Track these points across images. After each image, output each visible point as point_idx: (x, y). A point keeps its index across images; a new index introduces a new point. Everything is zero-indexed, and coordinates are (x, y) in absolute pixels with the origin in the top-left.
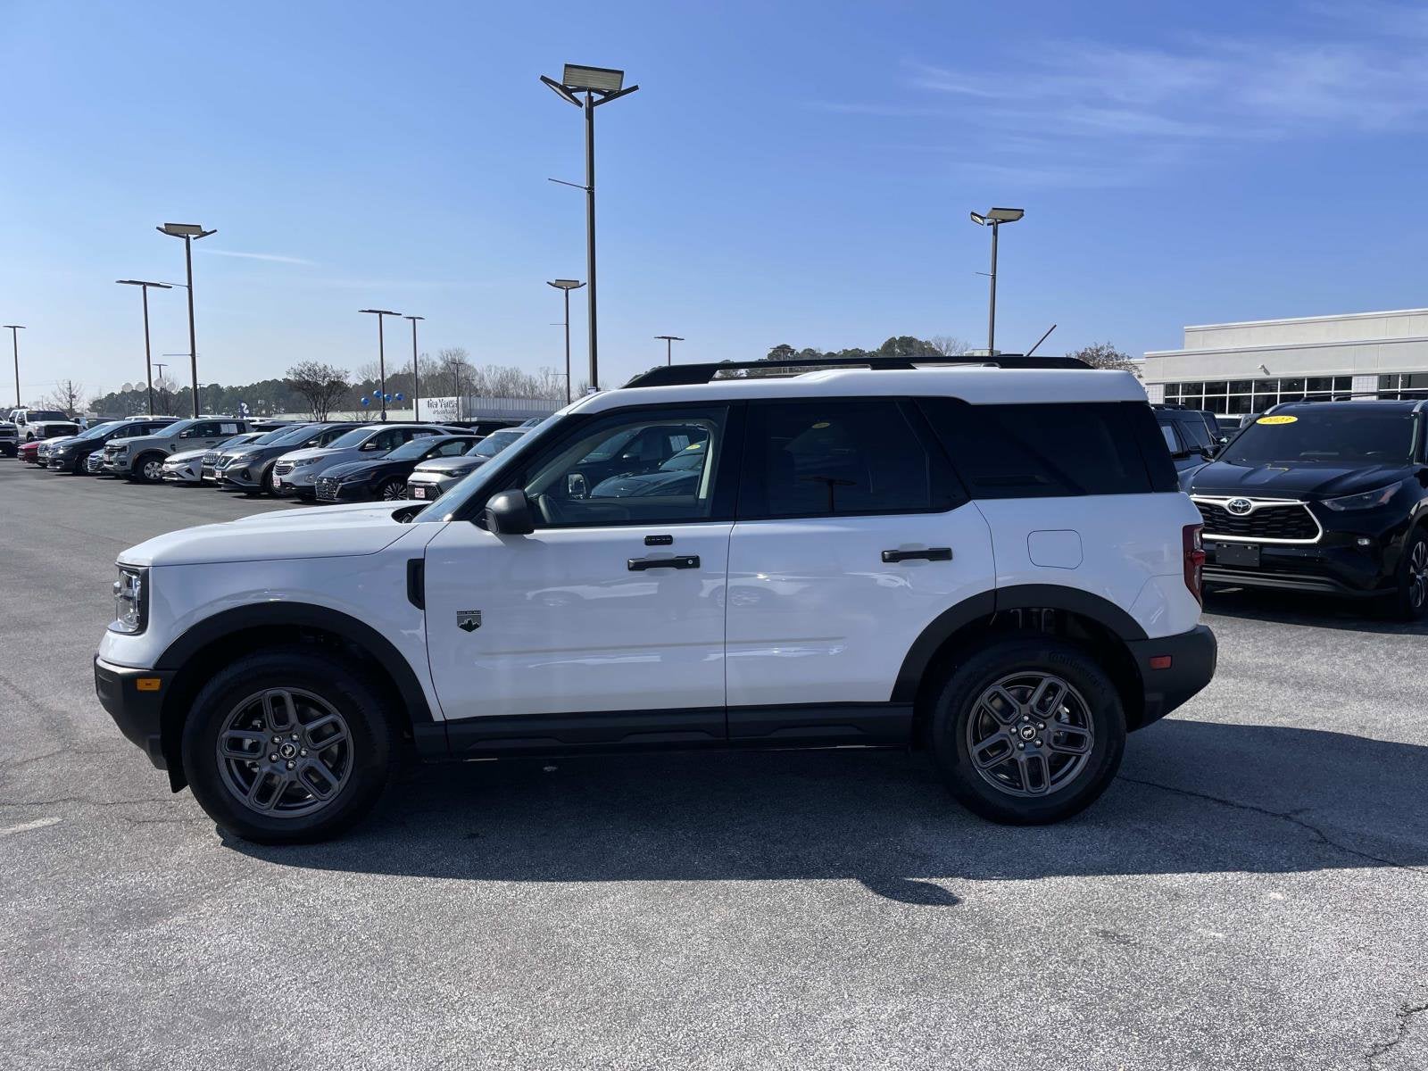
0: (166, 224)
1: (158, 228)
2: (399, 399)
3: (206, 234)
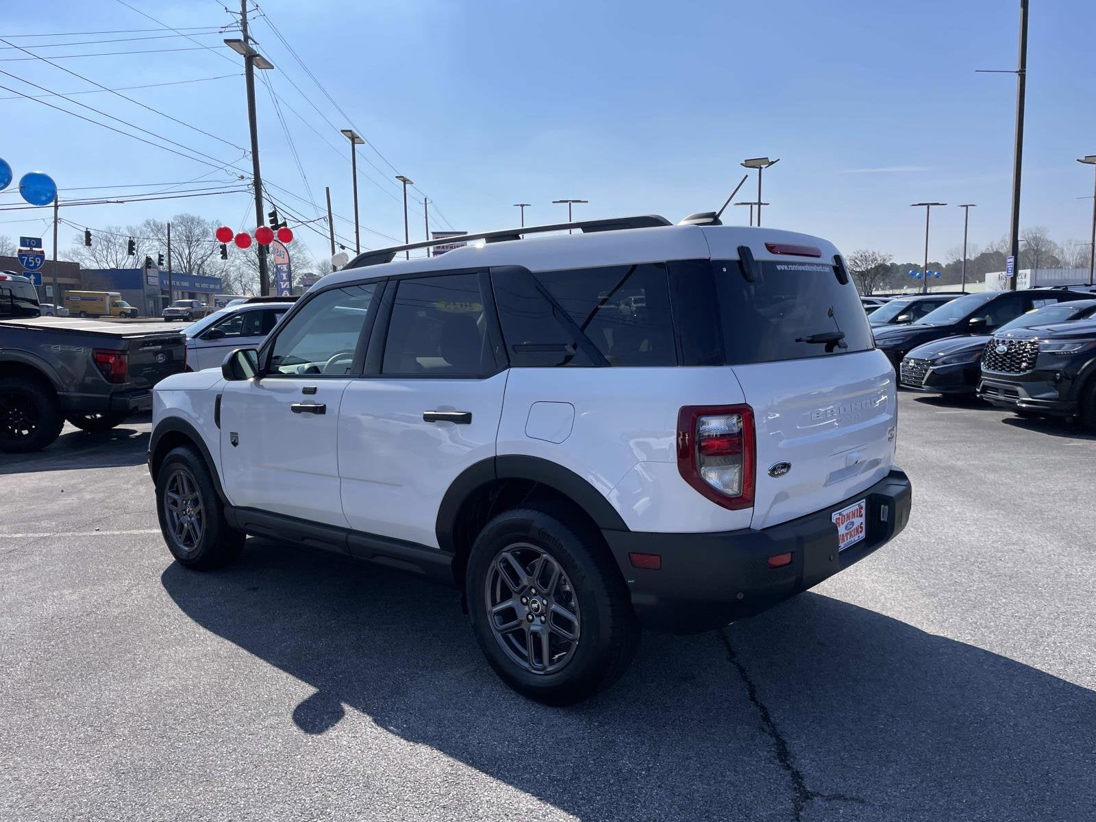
0: (746, 161)
1: (742, 164)
2: (937, 277)
3: (773, 163)
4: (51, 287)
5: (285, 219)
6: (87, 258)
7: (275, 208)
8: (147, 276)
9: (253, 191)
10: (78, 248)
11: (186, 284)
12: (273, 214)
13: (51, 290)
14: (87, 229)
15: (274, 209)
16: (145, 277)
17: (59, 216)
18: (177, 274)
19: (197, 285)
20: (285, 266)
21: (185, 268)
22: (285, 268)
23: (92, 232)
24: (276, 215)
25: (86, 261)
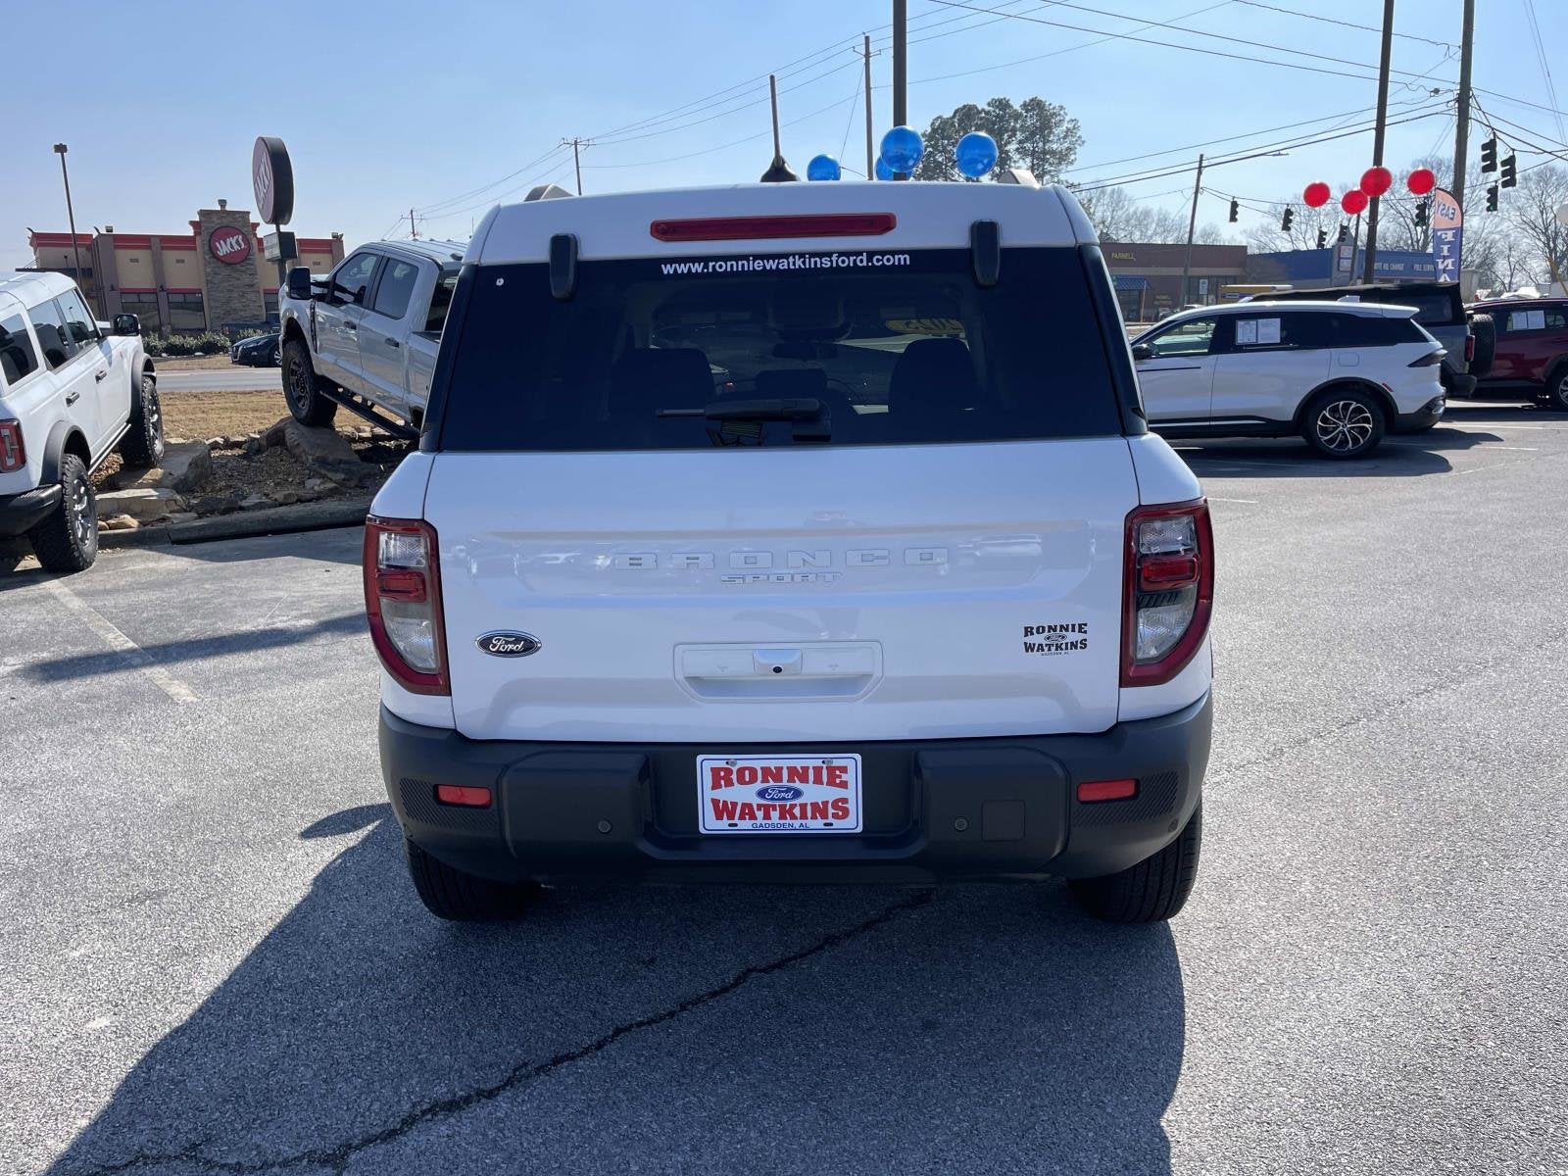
4: (1206, 281)
5: (1513, 150)
6: (1278, 237)
7: (1495, 134)
8: (1340, 258)
9: (1455, 112)
10: (1269, 224)
11: (1400, 267)
12: (1490, 147)
13: (1206, 286)
14: (1234, 197)
15: (1492, 137)
16: (1335, 261)
17: (1201, 185)
18: (1380, 251)
19: (1417, 267)
20: (1450, 233)
21: (1418, 241)
22: (1449, 236)
23: (1239, 202)
24: (1495, 146)
25: (1278, 242)
